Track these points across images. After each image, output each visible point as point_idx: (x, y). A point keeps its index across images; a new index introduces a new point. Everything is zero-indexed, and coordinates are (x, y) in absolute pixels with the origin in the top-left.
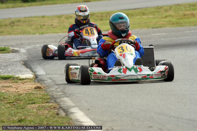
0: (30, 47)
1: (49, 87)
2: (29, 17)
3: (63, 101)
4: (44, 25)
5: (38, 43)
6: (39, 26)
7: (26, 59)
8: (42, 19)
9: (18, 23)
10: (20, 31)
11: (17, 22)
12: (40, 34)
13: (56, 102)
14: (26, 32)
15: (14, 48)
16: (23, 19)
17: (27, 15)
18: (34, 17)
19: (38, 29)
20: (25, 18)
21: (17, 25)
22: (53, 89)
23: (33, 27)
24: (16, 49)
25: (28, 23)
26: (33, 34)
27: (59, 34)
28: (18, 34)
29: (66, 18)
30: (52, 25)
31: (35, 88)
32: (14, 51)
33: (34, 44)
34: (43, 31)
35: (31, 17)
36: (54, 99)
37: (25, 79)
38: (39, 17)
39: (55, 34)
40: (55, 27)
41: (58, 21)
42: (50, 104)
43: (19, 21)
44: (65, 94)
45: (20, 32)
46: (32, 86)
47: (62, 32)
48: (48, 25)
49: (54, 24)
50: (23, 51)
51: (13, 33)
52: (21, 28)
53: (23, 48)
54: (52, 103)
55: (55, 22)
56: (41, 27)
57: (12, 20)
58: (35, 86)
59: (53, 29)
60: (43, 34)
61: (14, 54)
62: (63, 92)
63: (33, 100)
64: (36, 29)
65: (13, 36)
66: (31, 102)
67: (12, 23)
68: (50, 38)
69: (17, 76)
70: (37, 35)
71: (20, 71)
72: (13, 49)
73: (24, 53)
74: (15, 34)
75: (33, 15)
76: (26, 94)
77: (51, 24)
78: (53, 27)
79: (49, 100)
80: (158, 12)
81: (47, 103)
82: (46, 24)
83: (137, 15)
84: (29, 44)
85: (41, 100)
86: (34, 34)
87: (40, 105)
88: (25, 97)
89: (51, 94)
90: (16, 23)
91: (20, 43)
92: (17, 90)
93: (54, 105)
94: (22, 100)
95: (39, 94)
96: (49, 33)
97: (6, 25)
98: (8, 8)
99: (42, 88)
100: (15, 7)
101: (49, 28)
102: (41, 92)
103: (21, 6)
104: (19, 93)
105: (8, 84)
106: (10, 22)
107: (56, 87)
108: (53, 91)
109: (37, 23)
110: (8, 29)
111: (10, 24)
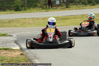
0: (18, 34)
1: (27, 54)
2: (18, 19)
3: (35, 61)
4: (25, 23)
5: (22, 31)
6: (23, 23)
7: (16, 40)
8: (24, 20)
9: (12, 22)
10: (13, 25)
12: (23, 27)
13: (31, 62)
14: (16, 26)
16: (15, 20)
17: (17, 18)
18: (21, 19)
19: (22, 25)
20: (16, 19)
22: (29, 55)
23: (20, 24)
24: (11, 34)
26: (20, 27)
27: (33, 27)
29: (36, 19)
30: (30, 23)
31: (21, 54)
32: (10, 36)
33: (20, 32)
34: (25, 26)
35: (19, 19)
36: (30, 60)
37: (16, 50)
38: (23, 19)
39: (31, 27)
40: (31, 24)
41: (32, 21)
43: (13, 20)
45: (13, 26)
46: (18, 53)
47: (35, 26)
50: (15, 35)
52: (14, 24)
54: (29, 62)
55: (31, 21)
56: (24, 24)
57: (9, 20)
59: (30, 25)
60: (25, 27)
62: (34, 57)
64: (21, 25)
66: (18, 61)
68: (29, 29)
69: (12, 48)
70: (22, 28)
71: (13, 46)
73: (15, 37)
74: (11, 27)
75: (20, 17)
76: (16, 57)
77: (29, 22)
79: (27, 60)
80: (83, 17)
81: (26, 62)
82: (27, 22)
83: (72, 19)
84: (18, 32)
85: (23, 60)
86: (21, 27)
88: (15, 59)
89: (28, 57)
90: (11, 22)
91: (14, 31)
92: (11, 55)
96: (28, 27)
97: (6, 23)
98: (7, 14)
99: (24, 54)
100: (11, 14)
101: (28, 24)
102: (23, 56)
103: (14, 13)
104: (13, 56)
105: (7, 52)
106: (9, 21)
107: (31, 54)
108: (29, 56)
109: (22, 22)
110: (7, 24)
111: (8, 22)
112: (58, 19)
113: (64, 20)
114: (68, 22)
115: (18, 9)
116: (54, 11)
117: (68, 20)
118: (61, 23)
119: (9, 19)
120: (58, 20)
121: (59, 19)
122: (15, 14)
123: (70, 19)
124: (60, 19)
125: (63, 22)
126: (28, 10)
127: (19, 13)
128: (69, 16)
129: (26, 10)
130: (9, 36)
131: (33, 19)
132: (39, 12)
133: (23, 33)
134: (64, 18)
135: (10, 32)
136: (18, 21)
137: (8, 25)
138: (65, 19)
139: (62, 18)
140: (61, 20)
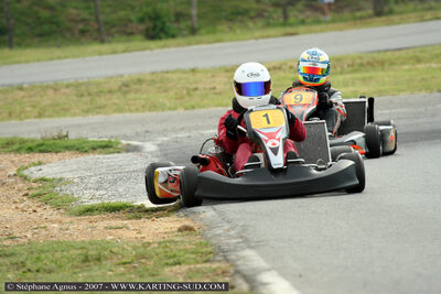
0: (165, 139)
1: (210, 227)
2: (162, 72)
3: (244, 257)
4: (196, 89)
5: (183, 129)
6: (185, 92)
8: (190, 76)
9: (137, 86)
10: (143, 102)
11: (135, 83)
12: (186, 109)
13: (227, 261)
14: (155, 106)
15: (130, 142)
16: (148, 77)
17: (159, 68)
18: (173, 72)
19: (182, 98)
20: (153, 73)
21: (137, 91)
22: (219, 232)
23: (171, 93)
24: (135, 143)
25: (159, 85)
26: (170, 109)
28: (137, 110)
30: (214, 88)
31: (180, 230)
33: (174, 131)
34: (193, 103)
35: (167, 72)
36: (221, 253)
37: (158, 210)
38: (184, 72)
39: (220, 108)
40: (219, 94)
41: (226, 80)
42: (215, 266)
43: (140, 81)
44: (247, 243)
45: (143, 106)
46: (171, 225)
48: (205, 89)
49: (218, 87)
50: (150, 147)
51: (127, 107)
52: (144, 96)
53: (149, 141)
54: (219, 261)
55: (220, 82)
56: (189, 94)
57: (124, 79)
58: (179, 225)
59: (215, 96)
60: (193, 108)
61: (130, 154)
62: (241, 237)
63: (175, 256)
64: (177, 99)
65: (128, 115)
66: (172, 261)
67: (125, 87)
69: (139, 203)
70: (181, 111)
71: (144, 191)
72: (128, 145)
73: (152, 153)
74: (131, 111)
75: (172, 66)
76: (160, 243)
77: (212, 86)
78: (215, 94)
79: (211, 256)
81: (206, 261)
82: (200, 86)
83: (403, 63)
84: (164, 132)
85: (193, 256)
86: (175, 109)
87: (192, 266)
88: (158, 251)
89: (214, 241)
90: (133, 87)
91: (144, 129)
92: (139, 236)
93: (224, 266)
94: (152, 257)
95: (188, 242)
96: (208, 106)
97: (110, 92)
98: (114, 52)
99: (196, 228)
100: (131, 51)
101: (206, 95)
102: (192, 238)
103: (144, 49)
104: (145, 241)
105: (119, 223)
106: (120, 84)
107: (227, 226)
108: (219, 235)
109: (179, 86)
110: (116, 99)
111: (120, 88)
112: (339, 69)
113: (367, 71)
114: (387, 79)
115: (162, 30)
116: (322, 31)
117: (383, 70)
118: (353, 84)
119: (122, 76)
120: (342, 73)
121: (345, 66)
122: (147, 52)
123: (392, 63)
124: (349, 66)
125: (364, 80)
126: (203, 31)
127: (164, 46)
128: (389, 54)
129: (193, 31)
130: (128, 151)
131: (227, 71)
132: (256, 38)
133: (188, 134)
134: (369, 63)
135: (128, 131)
136: (161, 81)
137: (117, 101)
138: (371, 65)
139: (358, 61)
140: (355, 71)
